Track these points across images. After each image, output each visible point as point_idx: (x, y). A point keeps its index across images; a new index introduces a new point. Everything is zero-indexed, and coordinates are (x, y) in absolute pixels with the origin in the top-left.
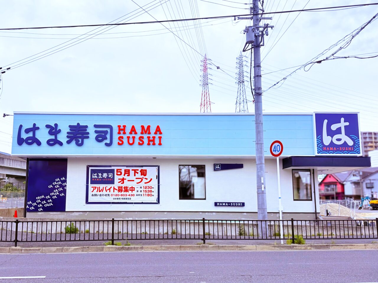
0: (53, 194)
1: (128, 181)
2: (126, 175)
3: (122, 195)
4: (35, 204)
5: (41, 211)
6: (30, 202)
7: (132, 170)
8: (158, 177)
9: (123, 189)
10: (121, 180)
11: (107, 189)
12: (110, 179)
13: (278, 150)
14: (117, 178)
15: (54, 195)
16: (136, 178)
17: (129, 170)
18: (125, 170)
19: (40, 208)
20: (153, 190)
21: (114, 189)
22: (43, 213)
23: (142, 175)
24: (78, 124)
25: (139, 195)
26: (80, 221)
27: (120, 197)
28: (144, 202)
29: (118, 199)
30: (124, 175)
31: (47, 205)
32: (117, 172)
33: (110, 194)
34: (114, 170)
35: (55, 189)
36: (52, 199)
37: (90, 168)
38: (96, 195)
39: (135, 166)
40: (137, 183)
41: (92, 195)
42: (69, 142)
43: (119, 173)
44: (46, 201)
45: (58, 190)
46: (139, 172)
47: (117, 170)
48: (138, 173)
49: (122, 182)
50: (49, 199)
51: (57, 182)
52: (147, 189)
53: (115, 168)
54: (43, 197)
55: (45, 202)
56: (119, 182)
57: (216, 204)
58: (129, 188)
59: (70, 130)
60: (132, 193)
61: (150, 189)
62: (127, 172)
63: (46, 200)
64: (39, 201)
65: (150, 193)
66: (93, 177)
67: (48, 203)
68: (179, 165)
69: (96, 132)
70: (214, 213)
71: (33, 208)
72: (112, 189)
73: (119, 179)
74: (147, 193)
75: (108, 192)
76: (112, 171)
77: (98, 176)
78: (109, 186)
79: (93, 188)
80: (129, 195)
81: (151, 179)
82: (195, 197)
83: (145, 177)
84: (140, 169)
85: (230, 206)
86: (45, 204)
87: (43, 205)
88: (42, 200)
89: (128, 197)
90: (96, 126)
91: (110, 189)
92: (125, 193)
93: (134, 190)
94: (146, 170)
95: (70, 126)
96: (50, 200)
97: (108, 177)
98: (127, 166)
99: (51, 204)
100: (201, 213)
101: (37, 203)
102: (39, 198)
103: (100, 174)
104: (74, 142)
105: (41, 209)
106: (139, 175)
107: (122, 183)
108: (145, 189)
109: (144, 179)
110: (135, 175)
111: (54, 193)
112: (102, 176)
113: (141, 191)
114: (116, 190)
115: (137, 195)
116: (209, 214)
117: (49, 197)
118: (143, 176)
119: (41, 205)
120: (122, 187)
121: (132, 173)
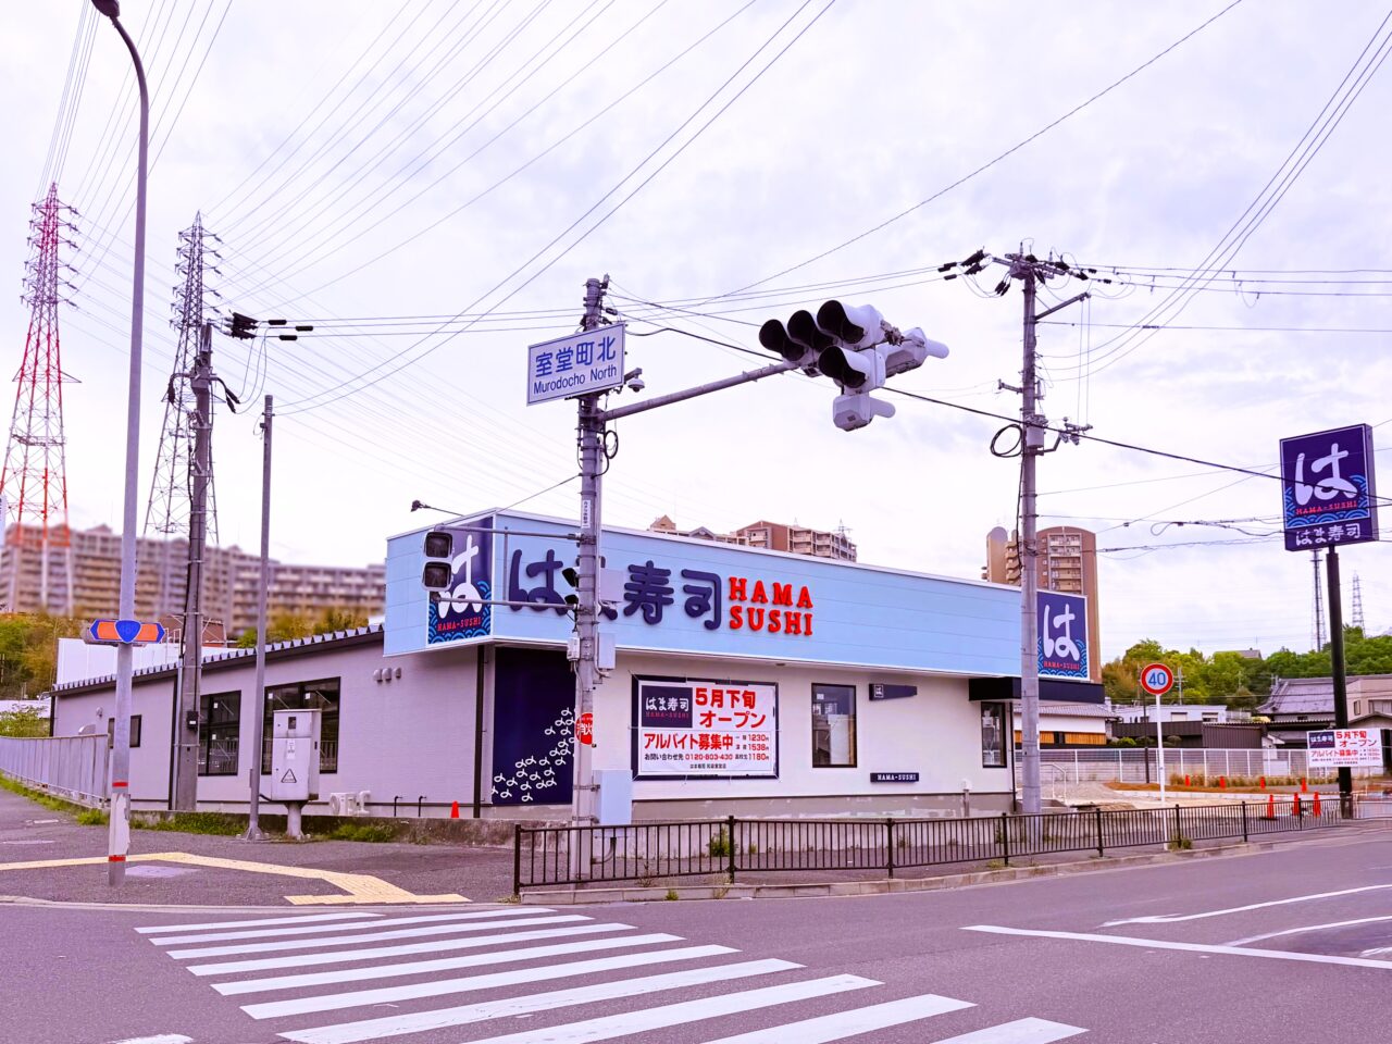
0: (556, 752)
1: (721, 719)
2: (716, 704)
3: (707, 757)
4: (513, 781)
5: (529, 803)
6: (501, 777)
7: (728, 692)
8: (776, 712)
9: (710, 741)
10: (704, 718)
11: (678, 739)
12: (684, 715)
13: (1162, 681)
14: (697, 711)
15: (558, 757)
16: (736, 714)
17: (721, 692)
18: (714, 691)
19: (525, 793)
20: (766, 743)
21: (692, 740)
22: (532, 807)
23: (746, 705)
24: (650, 564)
25: (741, 756)
26: (669, 826)
27: (704, 761)
28: (751, 774)
29: (700, 766)
30: (712, 705)
31: (543, 784)
32: (698, 696)
33: (684, 753)
34: (690, 690)
35: (561, 738)
36: (555, 768)
37: (642, 683)
38: (654, 756)
39: (735, 683)
40: (738, 726)
41: (647, 757)
42: (628, 612)
43: (701, 699)
44: (541, 774)
45: (567, 742)
46: (739, 696)
47: (698, 690)
48: (738, 700)
49: (707, 723)
50: (547, 767)
51: (565, 719)
52: (756, 742)
53: (694, 686)
54: (532, 760)
55: (537, 776)
56: (702, 723)
57: (874, 778)
58: (721, 739)
59: (632, 578)
60: (728, 752)
61: (761, 743)
62: (718, 697)
63: (541, 770)
64: (523, 773)
65: (761, 752)
66: (648, 707)
67: (546, 779)
68: (813, 684)
69: (687, 589)
70: (870, 799)
71: (508, 793)
72: (687, 741)
73: (702, 715)
74: (756, 752)
75: (679, 750)
76: (687, 693)
77: (657, 704)
78: (681, 732)
79: (647, 738)
80: (722, 758)
81: (764, 717)
82: (833, 762)
83: (752, 711)
84: (742, 689)
85: (896, 780)
86: (538, 781)
87: (533, 784)
88: (530, 770)
89: (720, 761)
90: (686, 574)
91: (682, 741)
92: (714, 752)
93: (731, 744)
94: (753, 694)
95: (631, 568)
96: (551, 771)
97: (678, 708)
98: (717, 682)
99: (553, 782)
100: (848, 799)
101: (517, 779)
102: (522, 763)
103: (662, 701)
104: (639, 613)
105: (528, 797)
106: (740, 706)
107: (707, 726)
108: (752, 742)
109: (750, 716)
110: (733, 706)
111: (559, 749)
112: (666, 705)
113: (745, 747)
114: (696, 742)
115: (737, 757)
116: (862, 800)
117: (546, 761)
118: (748, 708)
119: (527, 786)
120: (707, 736)
121: (727, 698)
